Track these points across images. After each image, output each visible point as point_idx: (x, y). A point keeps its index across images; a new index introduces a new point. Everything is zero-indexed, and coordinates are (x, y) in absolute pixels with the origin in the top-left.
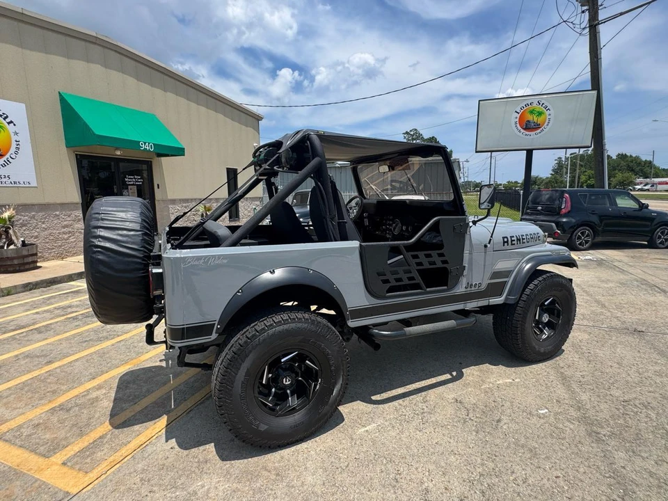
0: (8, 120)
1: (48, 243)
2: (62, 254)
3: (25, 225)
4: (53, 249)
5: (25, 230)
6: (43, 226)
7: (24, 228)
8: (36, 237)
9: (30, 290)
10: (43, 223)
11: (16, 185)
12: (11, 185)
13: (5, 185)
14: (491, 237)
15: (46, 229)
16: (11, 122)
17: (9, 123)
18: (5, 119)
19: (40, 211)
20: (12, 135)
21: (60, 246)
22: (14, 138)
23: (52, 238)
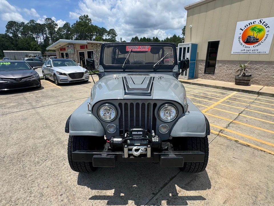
0: (266, 26)
1: (263, 78)
2: (268, 84)
3: (257, 69)
4: (265, 81)
5: (256, 71)
6: (265, 71)
7: (256, 70)
8: (260, 75)
9: (224, 89)
10: (265, 69)
11: (259, 53)
12: (257, 53)
13: (255, 53)
14: (94, 82)
15: (265, 72)
16: (268, 26)
17: (266, 28)
18: (265, 26)
19: (266, 64)
20: (266, 32)
21: (269, 81)
22: (266, 33)
23: (267, 76)
